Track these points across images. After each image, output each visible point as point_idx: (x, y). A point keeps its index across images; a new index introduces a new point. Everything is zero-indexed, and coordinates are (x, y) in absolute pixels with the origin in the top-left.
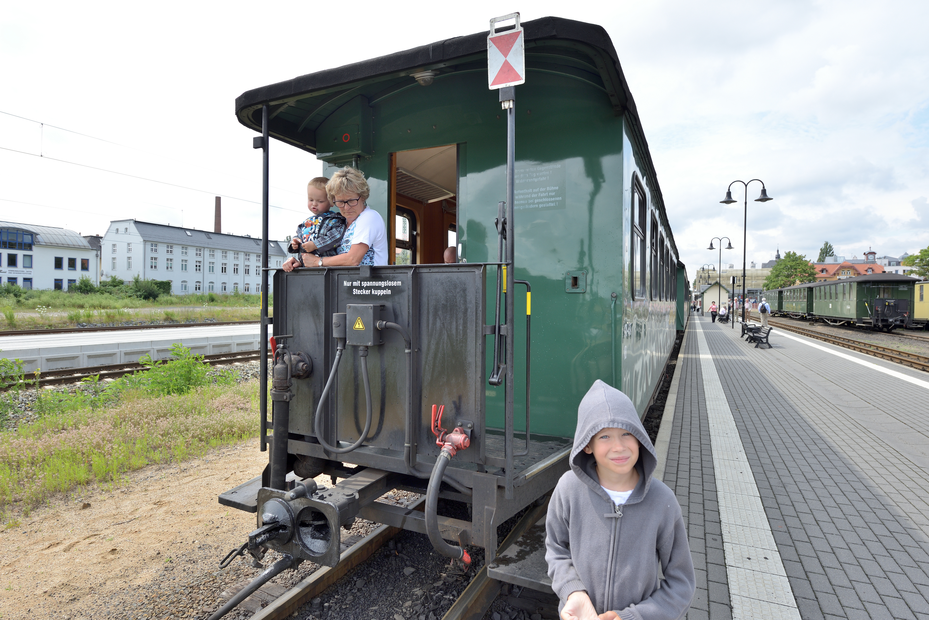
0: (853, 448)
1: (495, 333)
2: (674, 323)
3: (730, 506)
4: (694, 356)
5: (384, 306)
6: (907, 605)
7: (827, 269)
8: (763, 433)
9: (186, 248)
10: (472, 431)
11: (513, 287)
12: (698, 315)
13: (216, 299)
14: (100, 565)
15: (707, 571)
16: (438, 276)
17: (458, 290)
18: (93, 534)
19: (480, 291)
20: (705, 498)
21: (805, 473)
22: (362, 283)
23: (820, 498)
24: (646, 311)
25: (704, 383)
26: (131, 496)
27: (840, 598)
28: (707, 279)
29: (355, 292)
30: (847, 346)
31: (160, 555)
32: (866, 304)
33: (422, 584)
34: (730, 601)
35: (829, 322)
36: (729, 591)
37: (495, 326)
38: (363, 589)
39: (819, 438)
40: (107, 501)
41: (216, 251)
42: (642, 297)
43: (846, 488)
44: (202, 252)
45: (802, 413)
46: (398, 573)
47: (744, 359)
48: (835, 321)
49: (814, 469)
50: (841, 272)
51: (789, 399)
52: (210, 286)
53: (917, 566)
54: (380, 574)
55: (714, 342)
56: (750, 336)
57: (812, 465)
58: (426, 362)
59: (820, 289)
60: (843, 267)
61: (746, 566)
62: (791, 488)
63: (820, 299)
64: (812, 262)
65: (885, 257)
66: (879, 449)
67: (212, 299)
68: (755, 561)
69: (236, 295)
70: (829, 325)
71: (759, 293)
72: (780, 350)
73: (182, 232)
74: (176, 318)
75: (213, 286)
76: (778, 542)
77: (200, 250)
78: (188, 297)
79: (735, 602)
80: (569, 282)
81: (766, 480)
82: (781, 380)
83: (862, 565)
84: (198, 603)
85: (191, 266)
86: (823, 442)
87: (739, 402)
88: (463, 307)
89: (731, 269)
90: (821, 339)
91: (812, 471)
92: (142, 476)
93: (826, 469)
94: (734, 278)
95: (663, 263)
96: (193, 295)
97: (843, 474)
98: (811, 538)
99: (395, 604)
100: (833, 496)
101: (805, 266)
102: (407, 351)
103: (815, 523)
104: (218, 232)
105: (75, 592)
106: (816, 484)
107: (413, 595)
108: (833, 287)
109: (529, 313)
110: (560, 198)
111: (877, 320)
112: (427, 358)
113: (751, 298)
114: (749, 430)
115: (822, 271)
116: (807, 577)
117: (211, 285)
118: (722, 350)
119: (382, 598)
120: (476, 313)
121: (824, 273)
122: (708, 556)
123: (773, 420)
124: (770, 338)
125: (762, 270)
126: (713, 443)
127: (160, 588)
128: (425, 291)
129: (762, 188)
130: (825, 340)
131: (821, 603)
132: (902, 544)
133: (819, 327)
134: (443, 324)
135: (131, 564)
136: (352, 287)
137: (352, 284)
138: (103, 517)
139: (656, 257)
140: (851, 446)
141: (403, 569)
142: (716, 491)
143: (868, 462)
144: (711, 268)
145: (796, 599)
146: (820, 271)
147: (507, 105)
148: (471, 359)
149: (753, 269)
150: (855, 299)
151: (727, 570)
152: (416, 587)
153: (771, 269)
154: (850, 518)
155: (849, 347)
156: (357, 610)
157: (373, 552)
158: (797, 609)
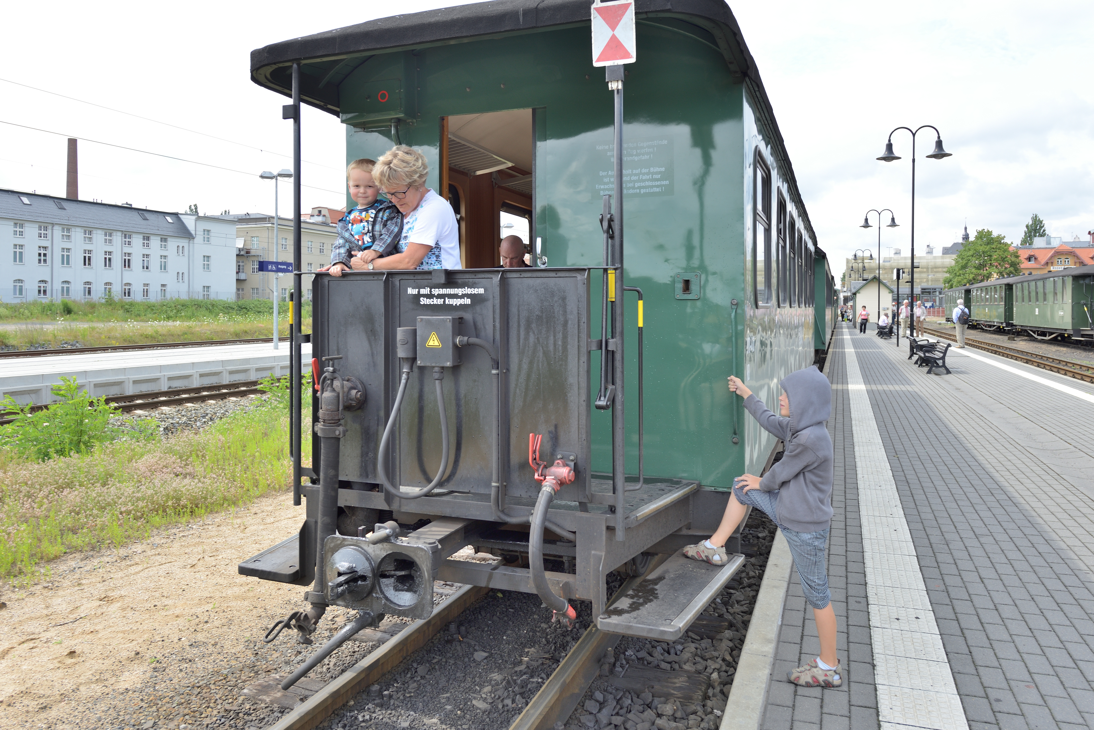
0: (1039, 498)
1: (601, 348)
2: (810, 340)
3: (879, 567)
4: (840, 387)
5: (461, 318)
6: (1069, 654)
7: (1037, 255)
8: (927, 484)
9: (22, 226)
10: (575, 464)
11: (622, 295)
12: (848, 328)
13: (75, 309)
14: (60, 671)
15: (848, 634)
16: (531, 282)
17: (556, 299)
18: (28, 638)
19: (584, 300)
20: (848, 559)
21: (974, 529)
22: (433, 290)
23: (989, 554)
24: (772, 322)
25: (853, 422)
26: (61, 593)
27: (997, 651)
28: (861, 271)
29: (424, 301)
30: (1055, 370)
31: (140, 656)
32: (1086, 309)
33: (500, 669)
34: (873, 660)
35: (1036, 336)
36: (872, 650)
37: (601, 341)
38: (427, 676)
39: (998, 487)
40: (27, 599)
41: (73, 230)
42: (767, 303)
43: (1023, 543)
44: (49, 233)
45: (980, 458)
46: (466, 659)
47: (910, 389)
48: (1043, 334)
49: (986, 523)
50: (1056, 260)
51: (966, 442)
52: (63, 288)
53: (1088, 618)
54: (444, 660)
55: (869, 366)
56: (920, 357)
57: (984, 519)
58: (516, 385)
59: (1022, 286)
60: (1059, 254)
61: (893, 627)
62: (956, 545)
63: (1023, 301)
64: (1014, 245)
66: (1071, 498)
67: (68, 311)
68: (904, 621)
69: (110, 302)
70: (1035, 340)
71: (938, 293)
72: (961, 376)
73: (13, 198)
74: (12, 342)
75: (68, 289)
76: (933, 601)
77: (46, 228)
78: (28, 306)
79: (879, 660)
80: (680, 286)
81: (926, 537)
82: (958, 417)
83: (1027, 620)
84: (215, 702)
85: (31, 254)
86: (1002, 492)
87: (899, 447)
88: (562, 319)
89: (897, 256)
90: (1022, 359)
91: (984, 526)
92: (62, 567)
93: (1001, 523)
94: (898, 271)
95: (794, 254)
96: (35, 303)
97: (1021, 528)
98: (973, 596)
99: (470, 690)
100: (1005, 551)
101: (1005, 251)
102: (494, 372)
103: (979, 580)
104: (72, 197)
105: (42, 701)
106: (987, 540)
107: (491, 680)
108: (1040, 284)
109: (641, 324)
110: (667, 182)
112: (517, 380)
113: (927, 301)
114: (909, 480)
115: (1029, 259)
116: (963, 634)
117: (65, 286)
118: (880, 378)
119: (453, 685)
120: (579, 326)
121: (1032, 262)
122: (850, 618)
123: (942, 468)
124: (947, 359)
125: (942, 258)
126: (862, 498)
127: (155, 690)
128: (514, 300)
129: (936, 139)
130: (1027, 362)
131: (975, 657)
132: (1076, 597)
133: (1022, 343)
134: (538, 339)
135: (104, 667)
136: (419, 296)
137: (419, 292)
138: (31, 619)
139: (784, 248)
140: (1037, 495)
141: (473, 654)
142: (863, 552)
143: (1055, 513)
144: (867, 254)
145: (947, 655)
146: (1026, 259)
147: (615, 86)
148: (572, 380)
149: (929, 256)
150: (1070, 301)
151: (872, 631)
152: (493, 672)
153: (954, 256)
154: (1021, 574)
155: (1058, 370)
156: (425, 698)
157: (430, 637)
158: (948, 664)
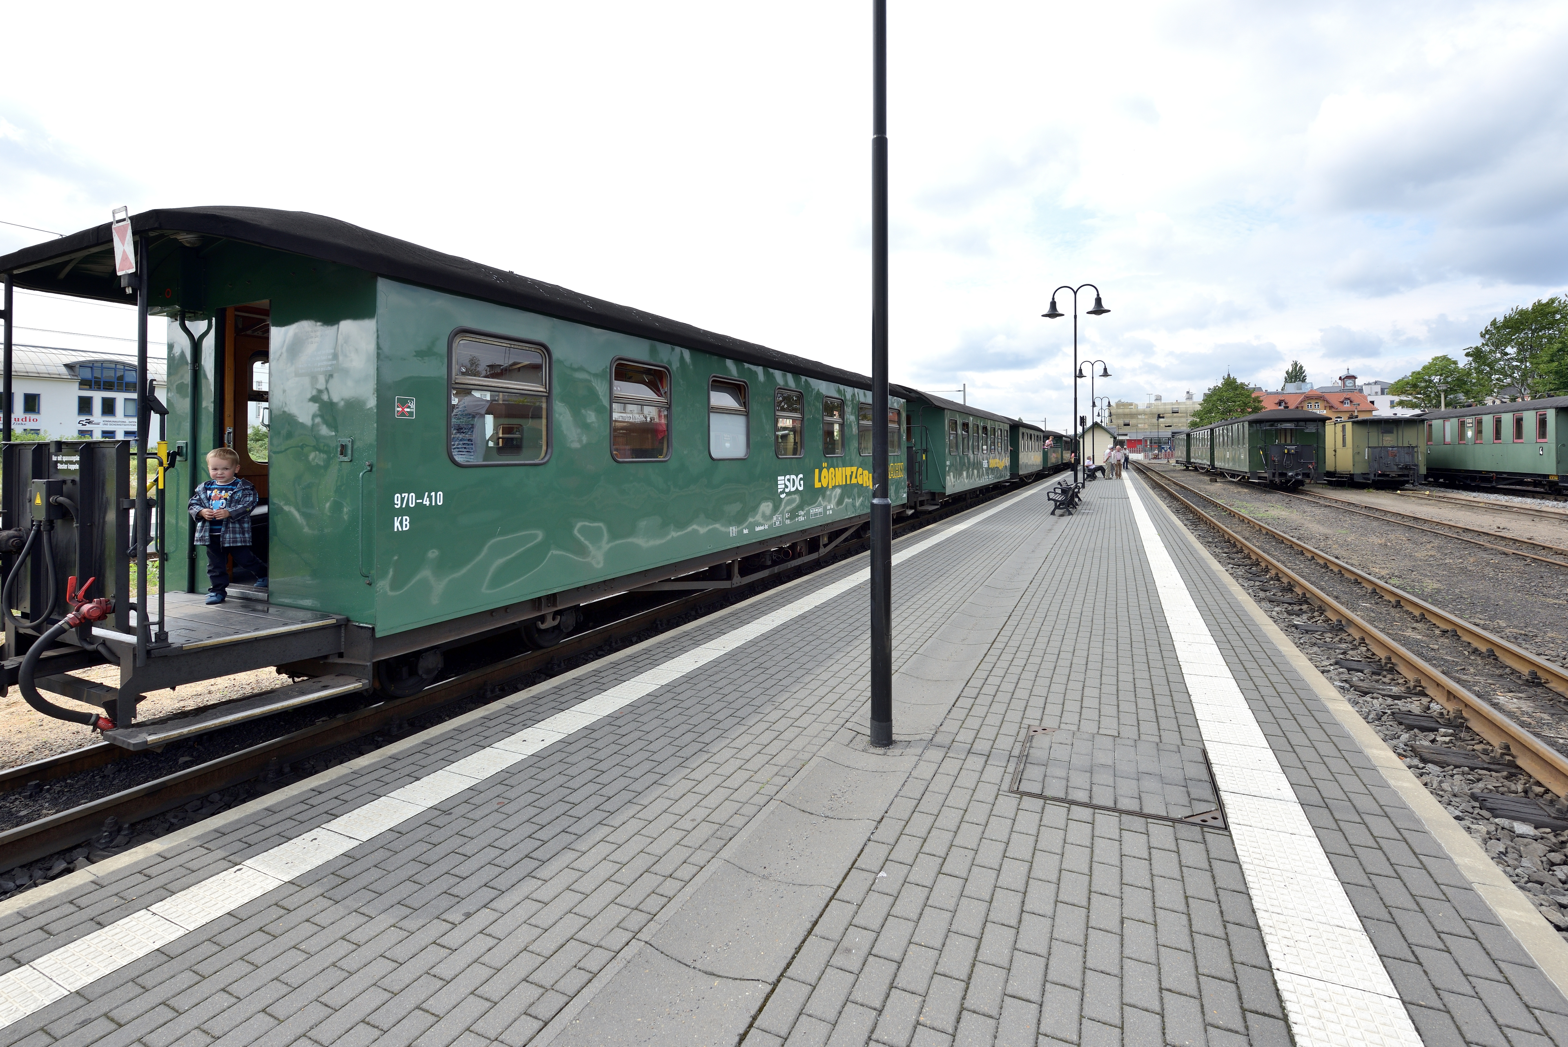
7: (1287, 400)
32: (1261, 452)
48: (1233, 476)
58: (97, 536)
60: (1309, 398)
61: (506, 748)
65: (1376, 383)
68: (525, 743)
72: (1078, 517)
80: (339, 449)
89: (1159, 402)
98: (631, 723)
102: (76, 525)
111: (1274, 475)
112: (98, 532)
115: (1280, 404)
121: (1282, 407)
128: (97, 466)
129: (1096, 296)
149: (1189, 402)
150: (1247, 445)
158: (479, 781)
